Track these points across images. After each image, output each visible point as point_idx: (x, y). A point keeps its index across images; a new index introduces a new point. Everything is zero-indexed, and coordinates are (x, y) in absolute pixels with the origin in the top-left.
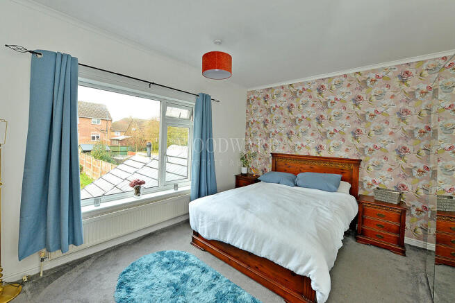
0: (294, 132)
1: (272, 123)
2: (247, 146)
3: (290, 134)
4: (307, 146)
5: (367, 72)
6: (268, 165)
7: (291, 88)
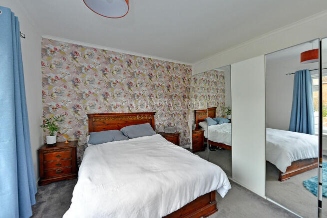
0: (110, 93)
1: (85, 83)
2: (46, 109)
3: (105, 95)
4: (121, 105)
5: (154, 60)
6: (82, 127)
7: (104, 54)
